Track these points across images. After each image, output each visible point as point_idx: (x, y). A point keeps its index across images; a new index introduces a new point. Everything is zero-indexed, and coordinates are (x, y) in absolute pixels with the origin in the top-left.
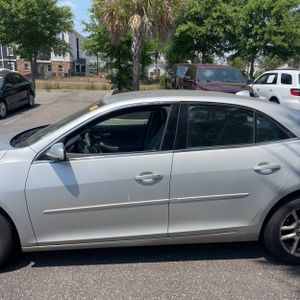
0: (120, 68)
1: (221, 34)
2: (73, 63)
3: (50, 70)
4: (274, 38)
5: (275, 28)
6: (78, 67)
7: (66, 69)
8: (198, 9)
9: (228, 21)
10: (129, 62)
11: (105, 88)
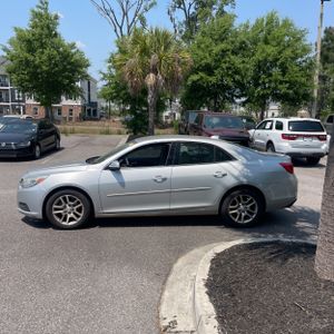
0: (135, 114)
1: (231, 84)
2: (84, 107)
3: (60, 114)
4: (280, 86)
5: (280, 77)
6: (89, 110)
7: (77, 113)
8: (209, 60)
9: (237, 72)
10: (144, 108)
11: (120, 133)
